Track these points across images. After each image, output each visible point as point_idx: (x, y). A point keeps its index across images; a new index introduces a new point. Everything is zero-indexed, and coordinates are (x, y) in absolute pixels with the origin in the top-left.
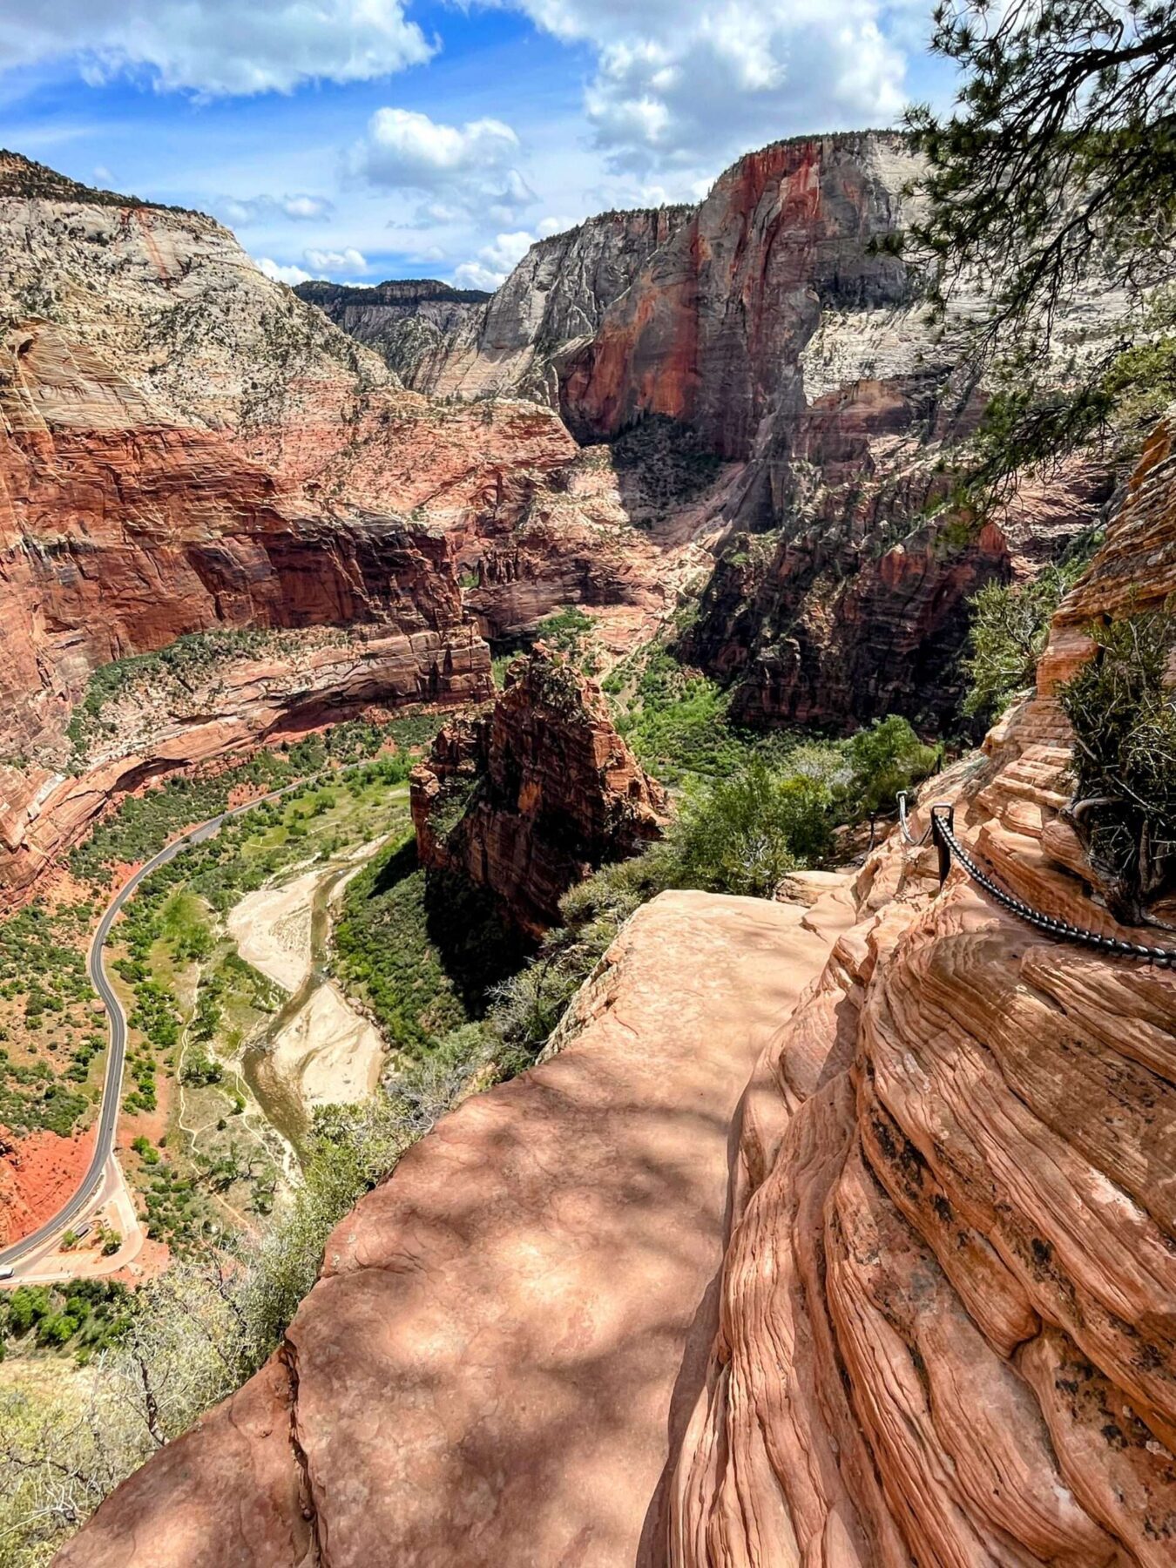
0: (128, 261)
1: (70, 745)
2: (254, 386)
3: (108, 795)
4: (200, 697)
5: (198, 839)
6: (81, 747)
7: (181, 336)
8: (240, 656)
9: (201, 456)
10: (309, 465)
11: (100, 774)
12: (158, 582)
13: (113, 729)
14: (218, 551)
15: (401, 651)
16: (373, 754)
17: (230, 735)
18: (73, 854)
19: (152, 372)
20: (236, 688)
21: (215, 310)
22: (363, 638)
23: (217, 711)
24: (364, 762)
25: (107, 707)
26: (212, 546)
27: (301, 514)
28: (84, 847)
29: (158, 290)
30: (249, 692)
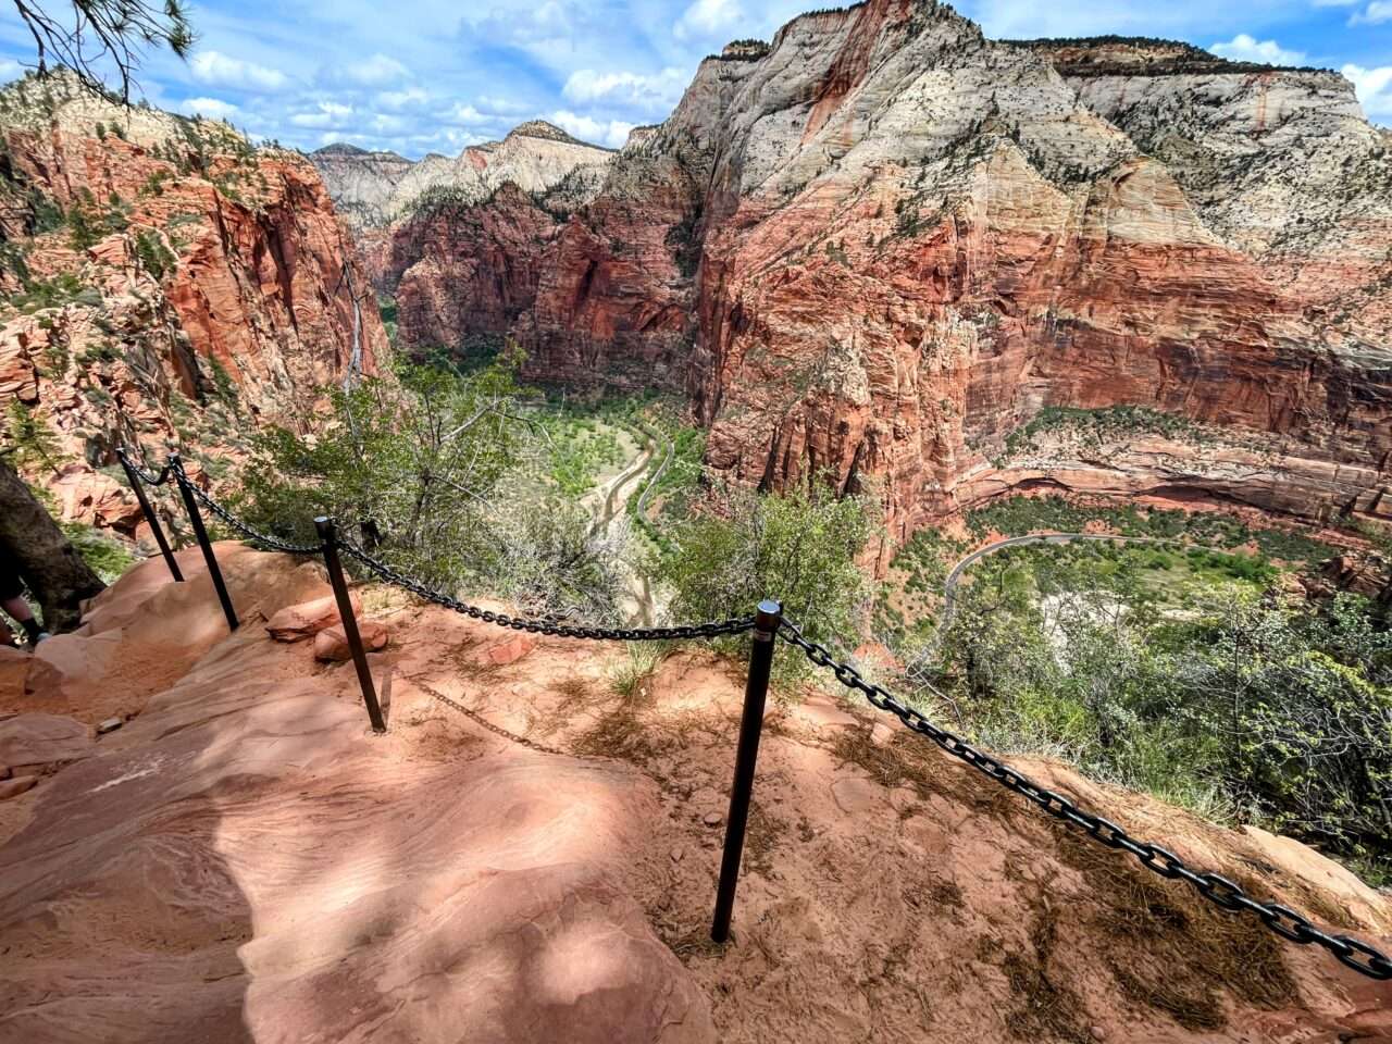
0: (1233, 118)
1: (1005, 448)
2: (1301, 221)
3: (1010, 488)
4: (1105, 450)
5: (1050, 541)
6: (1011, 452)
7: (1251, 176)
8: (1155, 432)
9: (1219, 272)
10: (1319, 295)
11: (1013, 473)
12: (1123, 361)
13: (1036, 448)
14: (1186, 349)
15: (1319, 476)
16: (1229, 547)
17: (1113, 484)
18: (973, 512)
19: (1208, 204)
20: (1138, 453)
21: (1299, 154)
22: (1284, 452)
23: (1113, 464)
24: (1217, 549)
25: (1040, 434)
26: (1183, 344)
27: (1288, 334)
28: (980, 511)
29: (1246, 140)
30: (1147, 460)
